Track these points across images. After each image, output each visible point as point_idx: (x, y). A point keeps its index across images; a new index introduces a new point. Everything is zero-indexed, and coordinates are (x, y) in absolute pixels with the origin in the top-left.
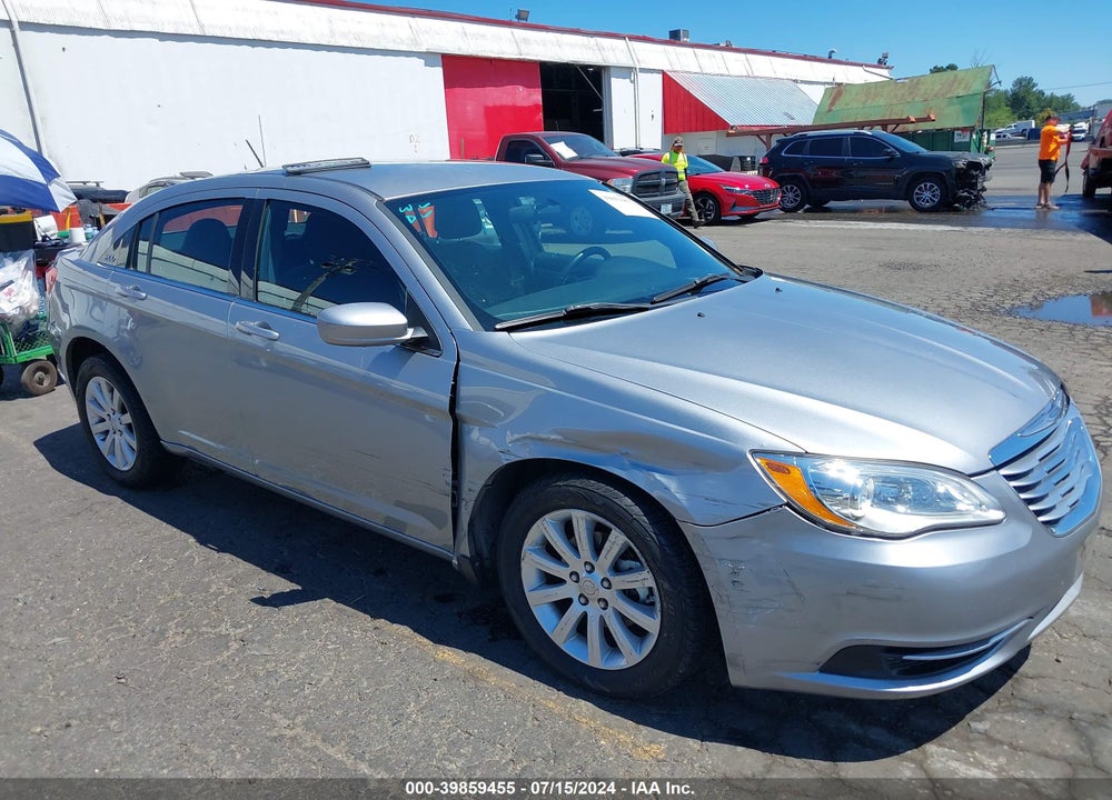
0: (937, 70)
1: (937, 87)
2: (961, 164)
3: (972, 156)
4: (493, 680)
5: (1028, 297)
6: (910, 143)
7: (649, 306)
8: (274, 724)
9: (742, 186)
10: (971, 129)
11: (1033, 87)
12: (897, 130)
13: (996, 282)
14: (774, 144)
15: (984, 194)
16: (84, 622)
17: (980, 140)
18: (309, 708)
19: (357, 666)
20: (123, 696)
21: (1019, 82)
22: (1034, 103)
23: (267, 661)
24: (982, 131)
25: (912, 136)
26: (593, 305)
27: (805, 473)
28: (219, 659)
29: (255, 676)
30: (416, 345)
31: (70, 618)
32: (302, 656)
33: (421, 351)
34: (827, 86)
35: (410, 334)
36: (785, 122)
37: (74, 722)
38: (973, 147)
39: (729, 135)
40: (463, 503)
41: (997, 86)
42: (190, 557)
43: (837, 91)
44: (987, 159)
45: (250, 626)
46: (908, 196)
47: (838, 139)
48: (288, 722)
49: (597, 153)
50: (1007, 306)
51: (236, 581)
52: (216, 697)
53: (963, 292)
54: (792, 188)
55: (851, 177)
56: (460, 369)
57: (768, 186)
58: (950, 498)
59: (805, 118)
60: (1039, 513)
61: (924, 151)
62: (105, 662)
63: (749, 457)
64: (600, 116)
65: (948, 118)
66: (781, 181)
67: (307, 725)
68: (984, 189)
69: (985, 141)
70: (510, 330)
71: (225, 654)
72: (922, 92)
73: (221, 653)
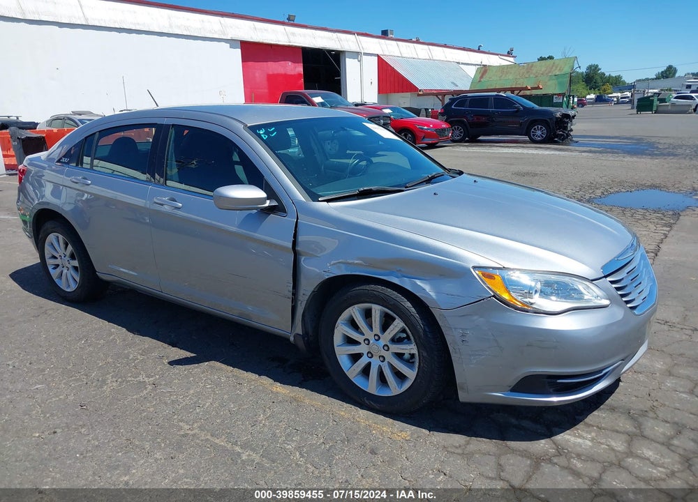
0: (542, 59)
1: (543, 69)
2: (558, 115)
3: (564, 110)
4: (307, 401)
5: (598, 192)
6: (528, 101)
7: (404, 189)
8: (181, 428)
9: (428, 126)
10: (563, 95)
11: (598, 70)
12: (519, 94)
13: (580, 184)
14: (447, 101)
15: (571, 133)
16: (53, 376)
17: (569, 101)
18: (201, 419)
19: (226, 396)
20: (87, 415)
21: (590, 67)
22: (599, 80)
23: (171, 395)
24: (569, 96)
25: (529, 97)
26: (373, 188)
27: (503, 279)
28: (141, 394)
29: (166, 403)
30: (271, 210)
31: (44, 375)
32: (192, 392)
33: (274, 213)
34: (477, 67)
35: (268, 203)
36: (453, 88)
37: (58, 431)
38: (564, 105)
39: (419, 95)
40: (300, 302)
41: (578, 70)
42: (114, 339)
43: (484, 70)
44: (573, 112)
45: (157, 377)
46: (527, 134)
47: (486, 99)
48: (189, 427)
49: (341, 104)
50: (587, 198)
51: (144, 352)
52: (143, 415)
53: (562, 189)
54: (458, 128)
55: (493, 121)
56: (298, 223)
57: (444, 126)
58: (581, 293)
59: (465, 85)
60: (627, 302)
61: (537, 107)
62: (71, 398)
63: (472, 270)
64: (339, 82)
65: (550, 88)
66: (451, 123)
67: (201, 428)
68: (571, 130)
69: (571, 102)
70: (328, 201)
71: (145, 392)
72: (534, 71)
73: (142, 391)
